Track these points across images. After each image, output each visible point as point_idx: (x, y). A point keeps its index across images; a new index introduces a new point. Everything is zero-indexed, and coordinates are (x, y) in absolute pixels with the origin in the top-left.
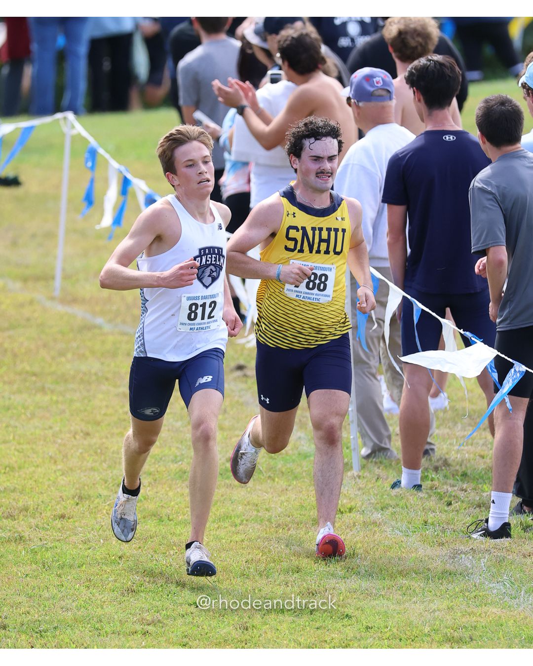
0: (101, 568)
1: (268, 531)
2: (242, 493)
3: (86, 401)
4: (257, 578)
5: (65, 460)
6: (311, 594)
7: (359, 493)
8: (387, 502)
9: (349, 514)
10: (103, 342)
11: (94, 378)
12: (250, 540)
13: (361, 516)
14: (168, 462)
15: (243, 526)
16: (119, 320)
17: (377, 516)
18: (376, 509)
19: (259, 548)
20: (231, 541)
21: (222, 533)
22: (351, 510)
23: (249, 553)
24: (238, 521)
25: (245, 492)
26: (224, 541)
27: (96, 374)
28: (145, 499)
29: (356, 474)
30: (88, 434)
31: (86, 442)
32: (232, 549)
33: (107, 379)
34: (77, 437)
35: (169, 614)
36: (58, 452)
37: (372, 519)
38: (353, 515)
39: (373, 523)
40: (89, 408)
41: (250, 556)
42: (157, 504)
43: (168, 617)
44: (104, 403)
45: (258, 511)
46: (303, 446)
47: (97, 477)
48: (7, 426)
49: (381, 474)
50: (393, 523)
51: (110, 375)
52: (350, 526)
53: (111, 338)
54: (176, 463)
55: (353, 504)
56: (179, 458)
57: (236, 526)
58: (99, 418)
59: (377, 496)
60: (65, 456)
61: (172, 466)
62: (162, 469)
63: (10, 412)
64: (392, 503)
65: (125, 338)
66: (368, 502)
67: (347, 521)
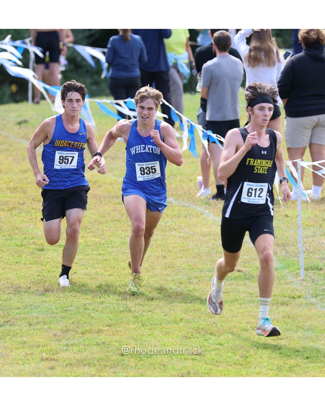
0: (172, 325)
1: (257, 307)
2: (244, 288)
3: (164, 240)
4: (252, 331)
5: (153, 270)
6: (279, 340)
7: (304, 288)
8: (318, 293)
9: (298, 299)
10: (173, 210)
11: (168, 228)
12: (248, 312)
13: (305, 300)
14: (206, 272)
15: (245, 305)
16: (181, 199)
17: (313, 300)
18: (313, 297)
19: (253, 316)
20: (238, 312)
21: (233, 308)
22: (299, 297)
23: (248, 318)
24: (242, 302)
25: (246, 287)
26: (235, 312)
27: (169, 227)
28: (194, 290)
29: (302, 278)
30: (165, 257)
31: (163, 261)
32: (239, 317)
33: (175, 229)
34: (159, 258)
35: (206, 349)
36: (149, 266)
37: (310, 302)
38: (301, 299)
39: (311, 304)
40: (165, 244)
41: (248, 320)
42: (200, 293)
43: (206, 351)
44: (173, 241)
45: (252, 297)
46: (275, 264)
47: (169, 278)
48: (123, 253)
49: (315, 279)
50: (321, 304)
51: (176, 227)
52: (299, 305)
53: (177, 208)
54: (210, 272)
55: (301, 294)
56: (211, 270)
57: (241, 304)
58: (170, 249)
59: (313, 290)
60: (154, 268)
61: (208, 274)
62: (203, 275)
63: (125, 245)
64: (321, 293)
65: (184, 208)
66: (309, 293)
67: (298, 302)
